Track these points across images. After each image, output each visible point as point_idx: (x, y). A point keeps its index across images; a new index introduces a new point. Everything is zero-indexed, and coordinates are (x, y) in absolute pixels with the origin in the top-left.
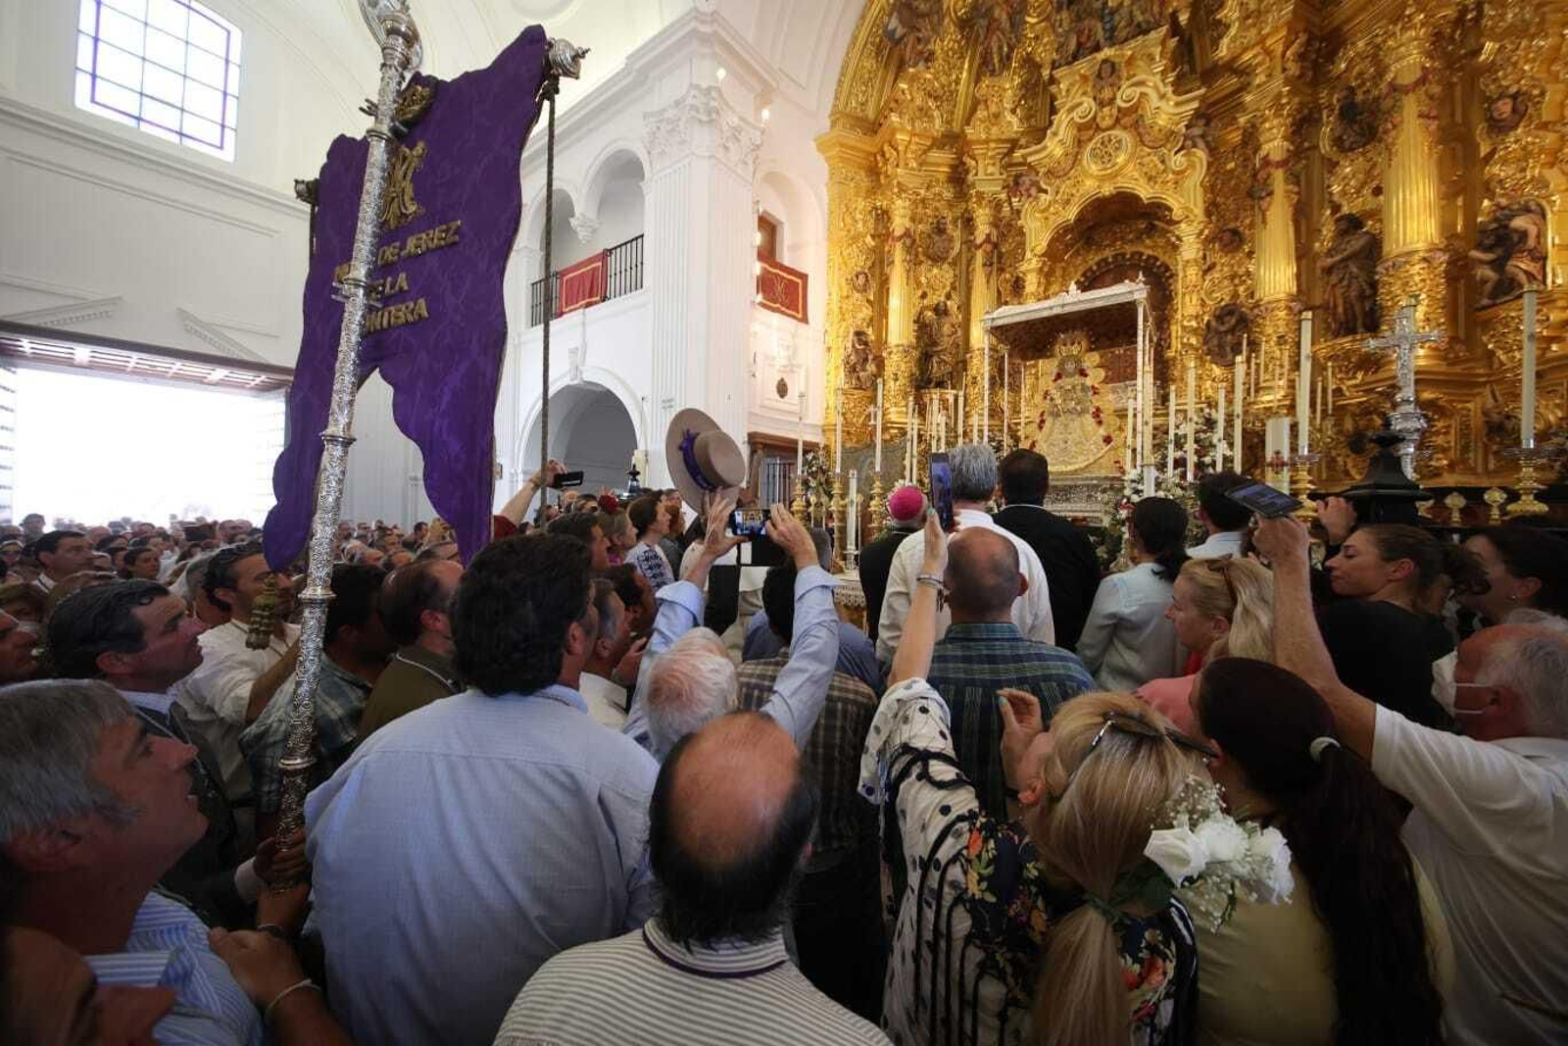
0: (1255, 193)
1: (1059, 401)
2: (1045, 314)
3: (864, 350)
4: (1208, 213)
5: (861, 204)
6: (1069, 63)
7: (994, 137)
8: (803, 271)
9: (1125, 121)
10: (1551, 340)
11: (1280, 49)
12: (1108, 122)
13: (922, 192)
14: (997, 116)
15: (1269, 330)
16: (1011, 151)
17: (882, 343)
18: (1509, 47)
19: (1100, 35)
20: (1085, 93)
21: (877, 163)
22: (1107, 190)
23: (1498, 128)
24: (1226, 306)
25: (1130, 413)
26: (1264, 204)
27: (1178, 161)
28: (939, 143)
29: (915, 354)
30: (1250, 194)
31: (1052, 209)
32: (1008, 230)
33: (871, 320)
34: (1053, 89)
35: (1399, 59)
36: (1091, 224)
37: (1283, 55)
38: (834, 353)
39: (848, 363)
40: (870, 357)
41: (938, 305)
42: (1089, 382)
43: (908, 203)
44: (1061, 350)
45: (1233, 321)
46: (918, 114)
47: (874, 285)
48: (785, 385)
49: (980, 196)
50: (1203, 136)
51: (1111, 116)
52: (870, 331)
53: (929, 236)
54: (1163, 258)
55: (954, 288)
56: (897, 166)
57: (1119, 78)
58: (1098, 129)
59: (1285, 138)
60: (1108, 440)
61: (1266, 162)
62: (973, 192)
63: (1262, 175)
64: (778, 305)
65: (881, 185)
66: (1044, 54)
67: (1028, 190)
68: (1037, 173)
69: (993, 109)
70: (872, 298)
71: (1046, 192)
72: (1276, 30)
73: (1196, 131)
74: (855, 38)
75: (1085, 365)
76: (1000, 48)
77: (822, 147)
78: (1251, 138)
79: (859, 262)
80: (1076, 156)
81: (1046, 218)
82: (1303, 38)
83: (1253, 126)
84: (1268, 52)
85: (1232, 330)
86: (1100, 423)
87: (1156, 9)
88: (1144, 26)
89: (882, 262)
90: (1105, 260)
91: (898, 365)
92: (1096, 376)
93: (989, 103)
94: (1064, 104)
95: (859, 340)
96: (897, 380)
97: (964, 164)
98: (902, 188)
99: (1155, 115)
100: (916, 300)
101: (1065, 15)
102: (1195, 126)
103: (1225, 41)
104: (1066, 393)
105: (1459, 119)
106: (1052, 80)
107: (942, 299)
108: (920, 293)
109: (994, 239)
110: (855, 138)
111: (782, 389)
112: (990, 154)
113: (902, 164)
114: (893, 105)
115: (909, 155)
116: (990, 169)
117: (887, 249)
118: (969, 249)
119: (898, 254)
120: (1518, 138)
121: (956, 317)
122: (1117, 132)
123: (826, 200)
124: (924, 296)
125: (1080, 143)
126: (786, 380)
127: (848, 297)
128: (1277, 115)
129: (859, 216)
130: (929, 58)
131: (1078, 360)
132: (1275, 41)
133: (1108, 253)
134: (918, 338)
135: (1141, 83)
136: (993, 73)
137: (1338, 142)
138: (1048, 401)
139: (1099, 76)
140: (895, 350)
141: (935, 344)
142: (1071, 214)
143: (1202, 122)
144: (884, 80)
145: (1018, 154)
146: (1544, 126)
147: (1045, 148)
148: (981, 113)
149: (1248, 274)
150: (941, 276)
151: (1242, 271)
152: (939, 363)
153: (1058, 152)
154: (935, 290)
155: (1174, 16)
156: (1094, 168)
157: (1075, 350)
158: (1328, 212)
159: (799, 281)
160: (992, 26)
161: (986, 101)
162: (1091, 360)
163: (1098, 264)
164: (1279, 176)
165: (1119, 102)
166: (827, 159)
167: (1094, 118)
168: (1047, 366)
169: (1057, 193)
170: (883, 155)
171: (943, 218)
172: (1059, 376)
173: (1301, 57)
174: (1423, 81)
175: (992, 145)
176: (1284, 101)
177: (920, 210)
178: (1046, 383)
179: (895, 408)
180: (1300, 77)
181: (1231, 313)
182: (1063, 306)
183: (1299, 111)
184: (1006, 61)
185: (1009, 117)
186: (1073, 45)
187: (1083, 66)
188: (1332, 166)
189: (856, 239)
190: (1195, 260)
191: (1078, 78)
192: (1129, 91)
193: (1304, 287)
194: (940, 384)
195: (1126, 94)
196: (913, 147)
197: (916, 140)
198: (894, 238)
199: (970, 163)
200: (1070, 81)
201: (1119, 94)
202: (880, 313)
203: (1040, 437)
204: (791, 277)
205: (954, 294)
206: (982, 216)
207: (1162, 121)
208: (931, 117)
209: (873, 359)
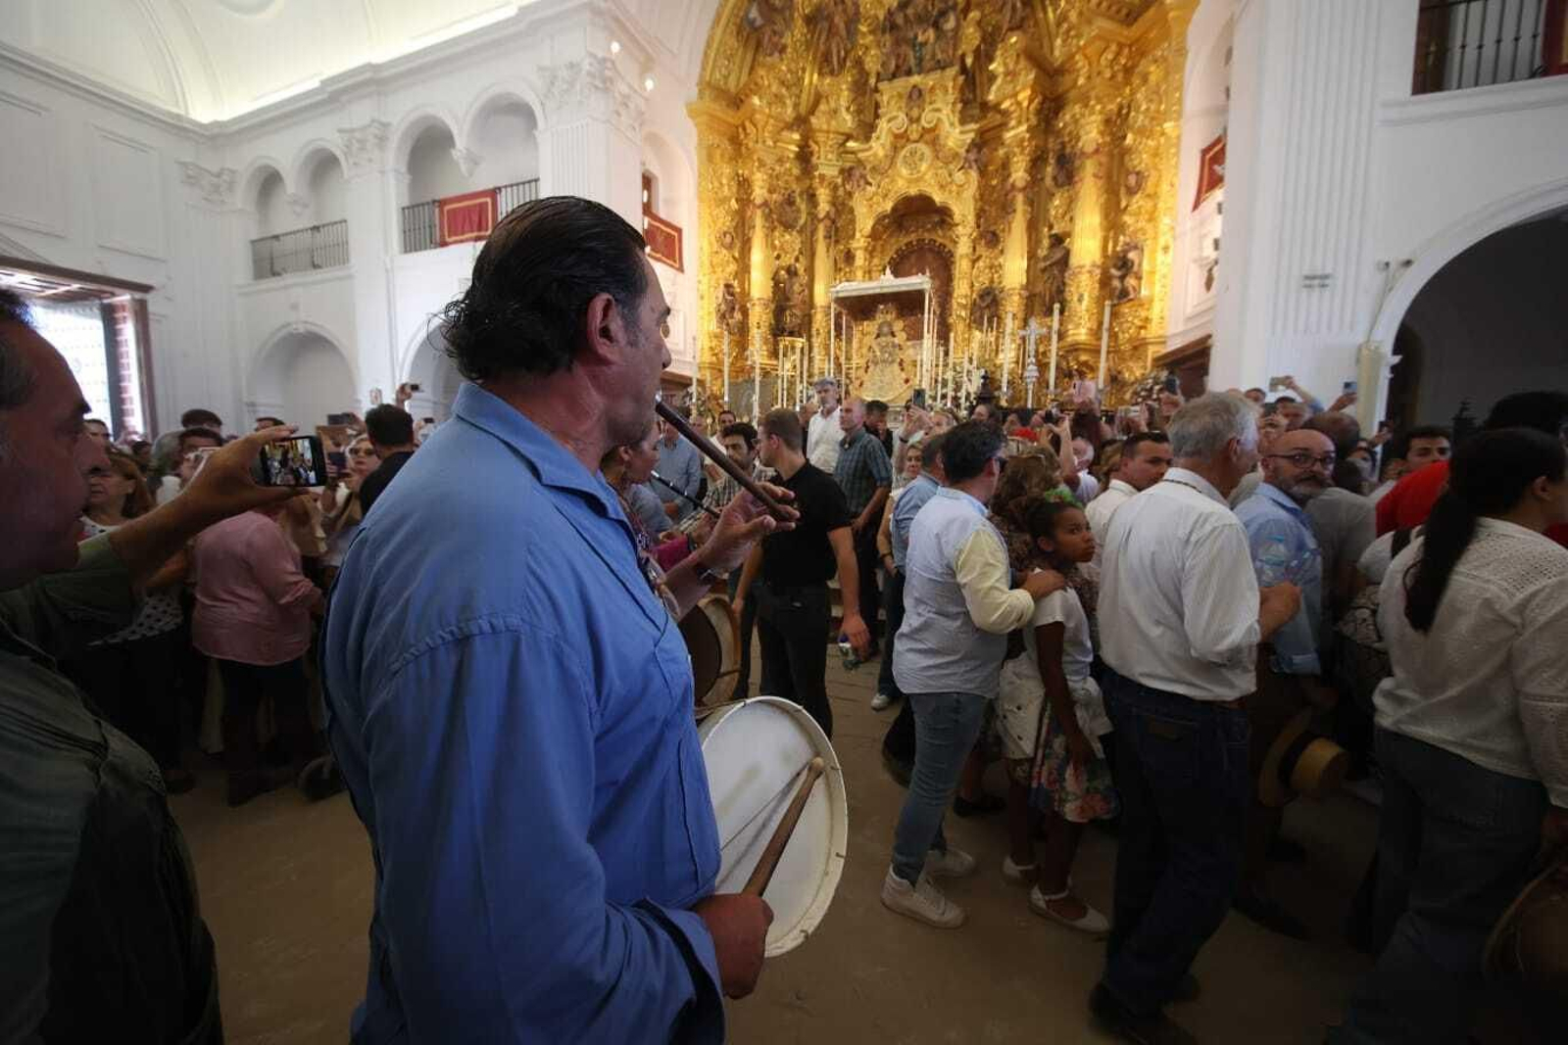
0: (1006, 209)
1: (878, 354)
2: (871, 292)
3: (731, 301)
4: (978, 216)
5: (727, 170)
6: (890, 80)
7: (832, 129)
8: (678, 225)
9: (927, 137)
10: (1141, 328)
11: (1025, 104)
12: (914, 136)
13: (777, 168)
14: (835, 111)
15: (1009, 309)
16: (847, 140)
17: (746, 294)
18: (1138, 140)
19: (912, 62)
20: (900, 108)
21: (738, 132)
22: (913, 191)
23: (1131, 192)
24: (986, 288)
25: (919, 363)
26: (1010, 217)
27: (959, 176)
28: (789, 127)
29: (773, 306)
30: (1003, 207)
31: (875, 199)
32: (842, 208)
33: (736, 273)
34: (877, 96)
35: (1087, 133)
36: (901, 212)
37: (1028, 107)
38: (706, 301)
39: (719, 310)
40: (737, 307)
41: (790, 266)
42: (896, 340)
43: (765, 176)
44: (880, 318)
45: (989, 300)
46: (774, 99)
47: (738, 245)
49: (822, 177)
50: (976, 161)
51: (917, 131)
52: (736, 283)
53: (781, 204)
54: (950, 246)
55: (801, 253)
56: (757, 142)
57: (924, 101)
58: (908, 140)
59: (1026, 171)
60: (907, 381)
61: (1014, 186)
62: (817, 173)
63: (1010, 197)
64: (658, 255)
65: (740, 155)
66: (872, 64)
68: (865, 168)
69: (833, 105)
71: (871, 184)
72: (1023, 89)
73: (972, 156)
74: (718, 16)
75: (895, 329)
76: (839, 52)
77: (693, 113)
78: (1005, 165)
79: (726, 222)
80: (893, 159)
81: (871, 206)
82: (1040, 98)
83: (1008, 157)
84: (1019, 104)
85: (988, 306)
86: (902, 370)
87: (951, 52)
88: (942, 63)
89: (743, 225)
90: (911, 242)
91: (759, 317)
92: (901, 337)
93: (829, 99)
94: (886, 113)
95: (728, 291)
96: (759, 327)
97: (809, 147)
98: (762, 164)
99: (947, 137)
100: (772, 259)
101: (887, 36)
102: (972, 151)
103: (994, 88)
104: (883, 349)
106: (876, 90)
107: (793, 261)
108: (776, 254)
109: (832, 215)
110: (719, 109)
112: (830, 143)
113: (760, 140)
114: (752, 86)
115: (766, 134)
116: (830, 156)
117: (749, 213)
118: (812, 224)
119: (759, 221)
120: (1138, 201)
121: (804, 278)
122: (921, 146)
123: (695, 158)
124: (778, 257)
125: (895, 149)
127: (717, 252)
128: (1022, 153)
129: (724, 181)
130: (783, 50)
131: (890, 325)
132: (1024, 96)
133: (913, 237)
134: (774, 293)
135: (938, 110)
136: (832, 73)
137: (1055, 178)
138: (871, 354)
139: (910, 96)
140: (756, 303)
141: (788, 299)
142: (888, 206)
143: (975, 150)
144: (743, 60)
145: (851, 144)
146: (1149, 196)
147: (871, 148)
148: (823, 107)
149: (1000, 266)
150: (792, 241)
151: (996, 263)
152: (791, 316)
153: (881, 153)
154: (787, 253)
155: (963, 57)
156: (904, 172)
157: (889, 317)
158: (1046, 229)
159: (676, 235)
160: (832, 31)
161: (827, 97)
162: (898, 325)
163: (906, 245)
164: (1020, 198)
165: (923, 123)
166: (696, 125)
167: (906, 131)
168: (870, 327)
169: (879, 186)
170: (744, 129)
171: (794, 192)
172: (878, 336)
173: (1039, 112)
174: (1097, 151)
175: (832, 136)
176: (1026, 144)
177: (775, 182)
178: (869, 340)
179: (758, 353)
180: (1037, 126)
181: (988, 294)
182: (881, 287)
183: (1035, 152)
184: (842, 63)
185: (844, 114)
186: (893, 66)
187: (903, 84)
188: (1051, 195)
189: (724, 200)
190: (967, 255)
191: (895, 93)
192: (930, 114)
193: (1031, 279)
194: (791, 334)
195: (927, 119)
196: (770, 128)
197: (772, 121)
198: (754, 205)
199: (815, 147)
200: (890, 94)
201: (923, 115)
202: (744, 269)
203: (866, 378)
204: (669, 230)
205: (801, 258)
206: (823, 195)
207: (951, 143)
208: (784, 103)
209: (740, 309)
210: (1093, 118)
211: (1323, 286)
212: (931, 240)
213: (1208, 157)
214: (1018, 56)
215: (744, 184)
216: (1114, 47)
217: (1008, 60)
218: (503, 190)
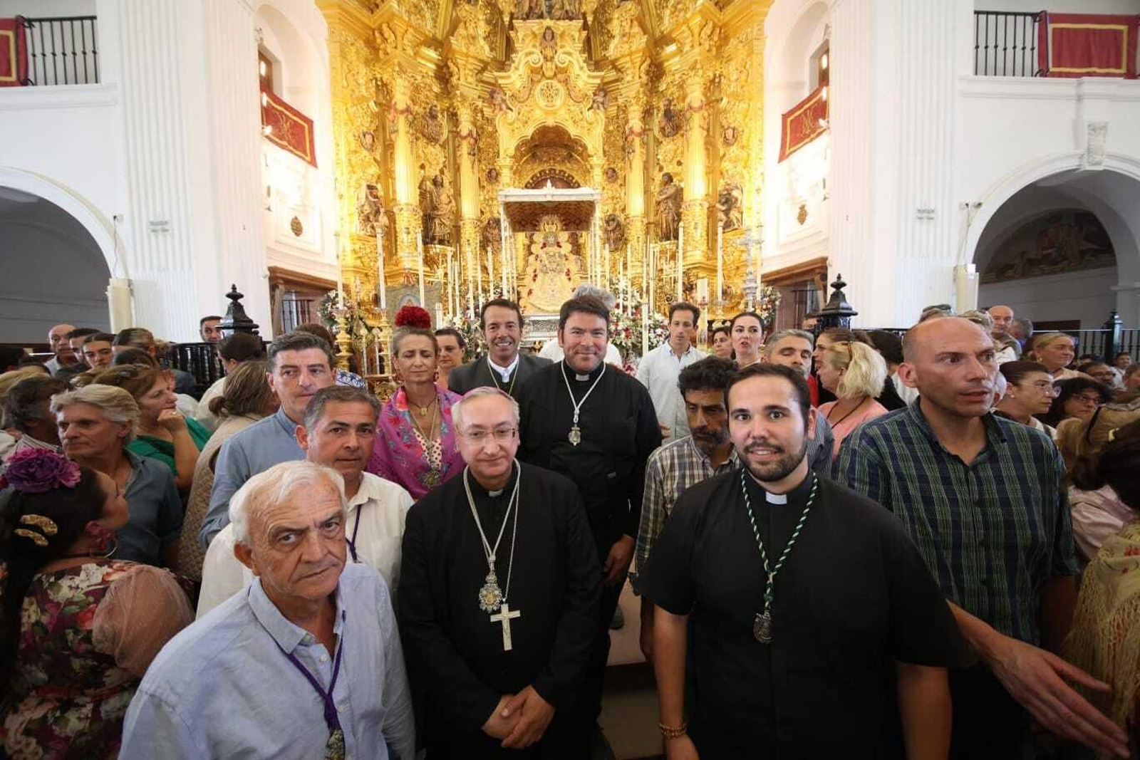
0: (626, 150)
1: (546, 263)
5: (363, 71)
6: (524, 19)
7: (471, 54)
8: (308, 116)
9: (560, 76)
11: (638, 62)
12: (549, 73)
14: (474, 38)
15: (633, 233)
16: (483, 70)
17: (391, 198)
18: (732, 103)
19: (544, 9)
20: (534, 46)
21: (375, 38)
22: (550, 122)
23: (727, 142)
24: (610, 215)
26: (631, 156)
27: (589, 115)
28: (430, 42)
30: (623, 149)
31: (515, 125)
33: (379, 178)
34: (512, 34)
35: (692, 92)
37: (640, 68)
38: (346, 200)
39: (362, 212)
40: (382, 210)
42: (562, 251)
43: (406, 84)
44: (545, 227)
45: (615, 224)
46: (413, 9)
48: (299, 223)
49: (463, 98)
51: (552, 69)
52: (379, 186)
53: (423, 116)
54: (576, 177)
55: (445, 166)
56: (396, 48)
57: (557, 44)
58: (544, 75)
59: (640, 119)
61: (632, 132)
62: (457, 93)
63: (630, 138)
64: (285, 143)
65: (378, 59)
67: (500, 105)
68: (505, 94)
69: (471, 31)
70: (378, 158)
71: (511, 110)
72: (637, 50)
75: (560, 240)
79: (366, 124)
80: (531, 90)
81: (513, 130)
82: (648, 61)
83: (625, 106)
84: (633, 63)
85: (613, 230)
86: (570, 279)
87: (577, 6)
88: (570, 14)
89: (384, 128)
90: (544, 171)
91: (408, 223)
92: (567, 248)
93: (468, 25)
95: (371, 193)
96: (408, 233)
97: (448, 68)
98: (402, 71)
99: (577, 79)
102: (598, 95)
103: (612, 45)
104: (550, 258)
105: (711, 133)
106: (511, 27)
107: (438, 173)
109: (475, 135)
110: (353, 6)
111: (297, 228)
112: (470, 67)
113: (399, 47)
115: (406, 42)
116: (470, 79)
117: (390, 117)
118: (454, 138)
119: (402, 123)
120: (734, 150)
122: (555, 82)
123: (327, 54)
125: (532, 82)
126: (299, 218)
127: (356, 152)
128: (637, 104)
129: (361, 81)
131: (555, 236)
132: (637, 57)
133: (546, 167)
135: (569, 54)
137: (662, 130)
138: (539, 262)
139: (544, 37)
140: (405, 208)
141: (435, 208)
142: (529, 132)
143: (602, 94)
146: (743, 147)
147: (509, 77)
148: (461, 30)
149: (622, 197)
150: (436, 155)
151: (618, 195)
153: (518, 84)
155: (584, 15)
156: (542, 103)
157: (554, 228)
159: (305, 124)
161: (465, 23)
162: (563, 237)
163: (540, 173)
164: (637, 141)
165: (556, 60)
166: (326, 16)
167: (541, 67)
169: (519, 113)
170: (382, 34)
171: (434, 106)
172: (544, 245)
173: (647, 73)
174: (701, 108)
175: (471, 60)
176: (640, 96)
177: (416, 93)
178: (537, 249)
179: (411, 256)
180: (647, 84)
181: (613, 220)
183: (645, 105)
185: (482, 42)
187: (535, 25)
188: (659, 143)
189: (361, 100)
191: (529, 33)
192: (563, 57)
194: (441, 242)
195: (561, 57)
196: (409, 36)
197: (411, 30)
198: (396, 110)
199: (453, 68)
200: (525, 32)
201: (556, 57)
202: (387, 173)
203: (534, 286)
204: (295, 118)
205: (446, 171)
206: (465, 116)
207: (580, 84)
208: (423, 16)
209: (386, 212)
210: (697, 79)
211: (930, 219)
212: (560, 171)
213: (789, 120)
214: (632, 21)
215: (383, 88)
216: (710, 25)
217: (624, 24)
218: (37, 24)
